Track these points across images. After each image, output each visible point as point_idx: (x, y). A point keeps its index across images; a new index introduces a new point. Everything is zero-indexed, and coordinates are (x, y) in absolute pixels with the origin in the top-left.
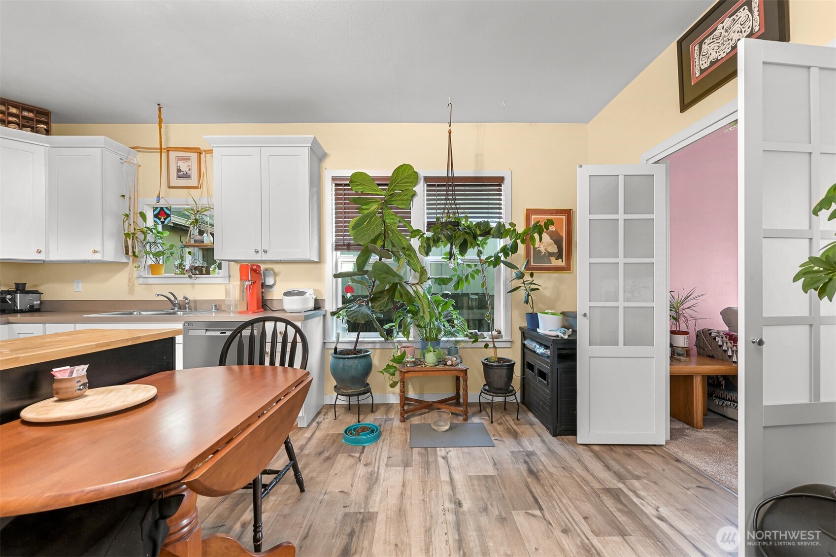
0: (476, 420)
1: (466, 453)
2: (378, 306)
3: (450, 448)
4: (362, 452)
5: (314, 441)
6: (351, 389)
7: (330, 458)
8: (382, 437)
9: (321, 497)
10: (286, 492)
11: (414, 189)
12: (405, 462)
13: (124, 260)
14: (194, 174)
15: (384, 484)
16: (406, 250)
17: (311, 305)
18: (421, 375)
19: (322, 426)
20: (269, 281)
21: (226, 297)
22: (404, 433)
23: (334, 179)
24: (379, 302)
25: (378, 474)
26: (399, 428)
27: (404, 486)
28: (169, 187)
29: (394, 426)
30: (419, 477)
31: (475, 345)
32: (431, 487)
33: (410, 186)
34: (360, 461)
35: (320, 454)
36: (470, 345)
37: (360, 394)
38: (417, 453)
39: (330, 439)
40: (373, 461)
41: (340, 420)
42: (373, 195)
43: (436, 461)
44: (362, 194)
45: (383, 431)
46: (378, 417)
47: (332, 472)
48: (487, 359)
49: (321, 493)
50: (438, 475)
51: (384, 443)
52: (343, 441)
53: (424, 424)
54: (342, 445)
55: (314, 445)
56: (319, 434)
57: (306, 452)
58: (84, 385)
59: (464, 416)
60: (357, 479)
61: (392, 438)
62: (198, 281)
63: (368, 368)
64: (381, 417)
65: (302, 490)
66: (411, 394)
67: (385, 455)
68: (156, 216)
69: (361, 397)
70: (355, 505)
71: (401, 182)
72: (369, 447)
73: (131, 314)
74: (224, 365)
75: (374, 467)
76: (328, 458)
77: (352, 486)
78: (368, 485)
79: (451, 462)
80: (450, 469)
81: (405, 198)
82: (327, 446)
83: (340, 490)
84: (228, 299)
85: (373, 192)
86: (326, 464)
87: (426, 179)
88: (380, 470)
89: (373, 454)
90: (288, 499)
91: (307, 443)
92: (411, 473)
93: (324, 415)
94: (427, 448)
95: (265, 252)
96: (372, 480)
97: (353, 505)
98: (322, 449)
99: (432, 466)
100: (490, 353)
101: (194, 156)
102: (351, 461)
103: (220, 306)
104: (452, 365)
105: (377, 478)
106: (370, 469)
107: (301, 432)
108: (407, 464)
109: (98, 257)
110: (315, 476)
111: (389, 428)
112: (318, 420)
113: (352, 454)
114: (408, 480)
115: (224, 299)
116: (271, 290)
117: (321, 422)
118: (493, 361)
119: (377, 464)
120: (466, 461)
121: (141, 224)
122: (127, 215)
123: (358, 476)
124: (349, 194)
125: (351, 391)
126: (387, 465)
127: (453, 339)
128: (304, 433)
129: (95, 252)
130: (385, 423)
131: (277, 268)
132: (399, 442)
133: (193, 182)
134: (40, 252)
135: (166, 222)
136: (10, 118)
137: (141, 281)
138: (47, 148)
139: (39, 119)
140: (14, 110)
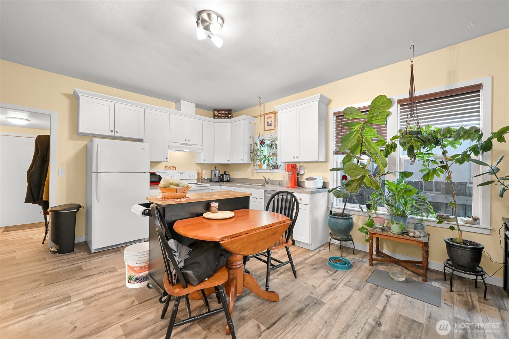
0: (436, 284)
1: (408, 301)
2: (350, 190)
3: (397, 293)
4: (335, 273)
5: (312, 258)
6: (338, 236)
7: (316, 269)
8: (352, 269)
9: (302, 284)
10: (289, 275)
11: (389, 110)
12: (358, 287)
13: (250, 163)
14: (273, 123)
15: (337, 293)
16: (372, 154)
17: (321, 185)
18: (385, 238)
19: (321, 252)
20: (302, 172)
21: (283, 179)
22: (368, 272)
23: (335, 114)
24: (351, 187)
25: (337, 286)
26: (366, 268)
27: (348, 298)
28: (265, 131)
29: (363, 266)
30: (362, 299)
31: (439, 225)
32: (365, 307)
33: (386, 109)
34: (331, 276)
35: (313, 265)
36: (435, 224)
37: (344, 241)
38: (369, 286)
39: (321, 260)
40: (338, 279)
41: (332, 252)
42: (359, 119)
43: (379, 296)
44: (352, 119)
45: (354, 266)
46: (356, 258)
47: (314, 276)
48: (451, 239)
49: (303, 282)
50: (375, 303)
51: (351, 273)
52: (328, 263)
53: (386, 272)
54: (326, 265)
55: (312, 260)
56: (317, 256)
57: (306, 262)
58: (217, 209)
59: (424, 278)
60: (324, 284)
61: (357, 272)
62: (274, 171)
63: (350, 226)
64: (358, 259)
65: (296, 277)
66: (385, 251)
67: (347, 279)
68: (260, 144)
69: (343, 242)
70: (316, 294)
71: (379, 107)
72: (340, 271)
73: (251, 185)
74: (268, 211)
75: (337, 282)
76: (315, 269)
77: (320, 286)
78: (328, 289)
79: (391, 301)
80: (387, 304)
81: (382, 117)
82: (318, 263)
83: (313, 285)
84: (284, 180)
85: (359, 117)
86: (313, 271)
87: (399, 102)
88: (339, 285)
89: (341, 276)
90: (289, 278)
91: (309, 258)
92: (357, 294)
93: (325, 248)
94: (378, 286)
95: (297, 158)
96: (332, 288)
97: (315, 294)
98: (315, 263)
99: (374, 298)
100: (454, 234)
101: (273, 115)
102: (326, 274)
103: (282, 183)
104: (413, 237)
105: (335, 288)
106: (334, 282)
107: (309, 252)
108: (358, 289)
109: (242, 162)
110: (305, 274)
111: (359, 266)
112: (321, 249)
113: (328, 271)
114: (353, 297)
115: (282, 180)
116: (302, 176)
117: (321, 250)
118: (457, 241)
119: (339, 282)
120: (404, 305)
121: (256, 148)
122: (251, 145)
123: (325, 283)
124: (344, 121)
125: (338, 237)
126: (345, 284)
127: (419, 217)
128: (310, 253)
129: (242, 160)
130: (358, 263)
131: (305, 165)
132: (361, 275)
133: (272, 127)
134: (228, 161)
135: (263, 146)
136: (223, 115)
137: (256, 171)
138: (231, 123)
139: (229, 113)
140: (224, 112)
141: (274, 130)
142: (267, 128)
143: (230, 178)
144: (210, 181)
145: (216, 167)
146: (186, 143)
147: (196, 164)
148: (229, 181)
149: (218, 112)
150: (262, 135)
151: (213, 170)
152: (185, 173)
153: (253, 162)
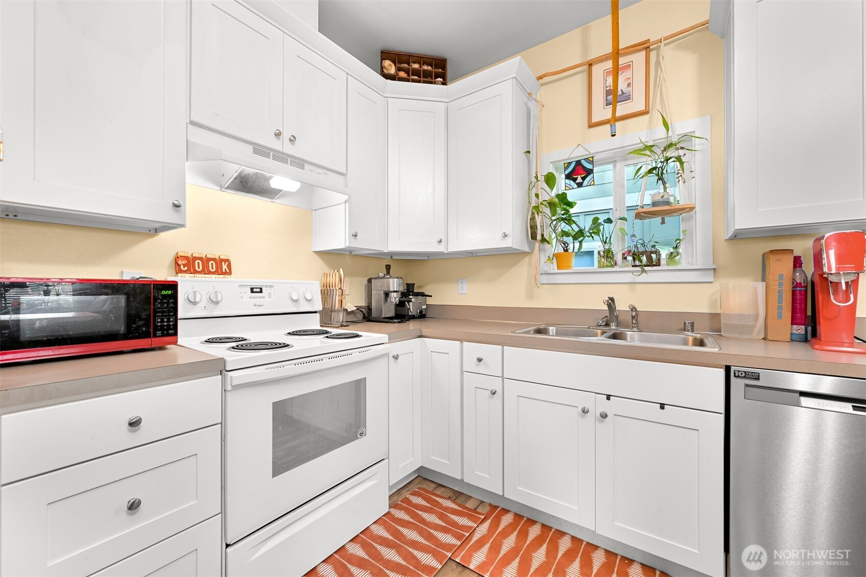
14: (637, 90)
28: (591, 125)
68: (570, 176)
101: (639, 58)
122: (526, 184)
134: (440, 242)
135: (585, 183)
136: (413, 77)
137: (544, 279)
138: (447, 104)
139: (437, 70)
140: (416, 66)
141: (645, 118)
142: (600, 115)
143: (427, 305)
144: (367, 316)
145: (388, 267)
146: (278, 152)
147: (314, 254)
148: (425, 315)
149: (398, 63)
150: (579, 145)
151: (379, 277)
152: (272, 286)
153: (537, 245)
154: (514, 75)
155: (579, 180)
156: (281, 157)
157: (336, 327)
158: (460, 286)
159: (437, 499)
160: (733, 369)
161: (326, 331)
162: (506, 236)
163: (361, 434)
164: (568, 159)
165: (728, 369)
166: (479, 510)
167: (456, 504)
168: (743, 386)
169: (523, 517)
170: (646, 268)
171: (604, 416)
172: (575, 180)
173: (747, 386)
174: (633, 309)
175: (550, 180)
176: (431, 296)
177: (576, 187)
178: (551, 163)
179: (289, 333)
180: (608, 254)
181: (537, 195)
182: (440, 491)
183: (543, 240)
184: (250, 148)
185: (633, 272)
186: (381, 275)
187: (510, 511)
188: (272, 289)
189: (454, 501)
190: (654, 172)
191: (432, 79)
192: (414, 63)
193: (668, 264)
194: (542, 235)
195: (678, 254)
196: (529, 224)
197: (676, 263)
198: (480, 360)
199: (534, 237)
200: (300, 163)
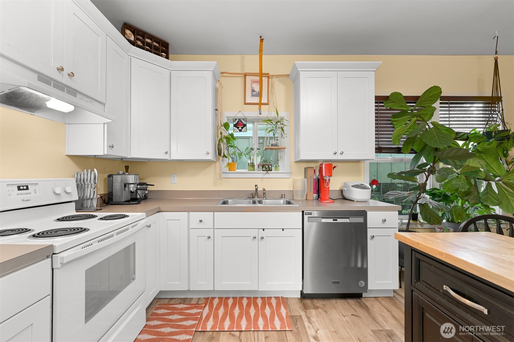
28: (246, 104)
68: (235, 125)
85: (400, 108)
87: (445, 98)
95: (342, 154)
109: (209, 157)
134: (167, 153)
135: (243, 130)
136: (146, 47)
137: (224, 175)
138: (171, 71)
139: (162, 48)
140: (149, 41)
141: (268, 106)
142: (249, 99)
145: (127, 168)
146: (58, 82)
147: (67, 157)
148: (147, 197)
149: (137, 34)
150: (240, 111)
151: (119, 174)
152: (37, 184)
153: (221, 158)
154: (213, 70)
155: (240, 128)
156: (60, 86)
157: (92, 211)
158: (172, 179)
159: (174, 306)
160: (305, 212)
161: (92, 215)
162: (208, 153)
163: (133, 279)
164: (235, 117)
165: (303, 212)
166: (199, 303)
167: (186, 304)
168: (307, 217)
169: (223, 298)
170: (269, 172)
171: (262, 238)
172: (238, 128)
173: (309, 217)
174: (264, 190)
175: (226, 126)
176: (154, 185)
177: (239, 131)
178: (226, 117)
179: (58, 220)
180: (252, 165)
181: (221, 133)
182: (173, 302)
183: (224, 156)
184: (35, 76)
185: (263, 173)
186: (121, 172)
187: (216, 297)
188: (37, 186)
189: (184, 304)
190: (272, 131)
191: (159, 52)
192: (147, 38)
193: (275, 171)
194: (224, 153)
195: (278, 166)
196: (217, 147)
197: (278, 170)
198: (201, 221)
199: (220, 154)
200: (73, 92)
